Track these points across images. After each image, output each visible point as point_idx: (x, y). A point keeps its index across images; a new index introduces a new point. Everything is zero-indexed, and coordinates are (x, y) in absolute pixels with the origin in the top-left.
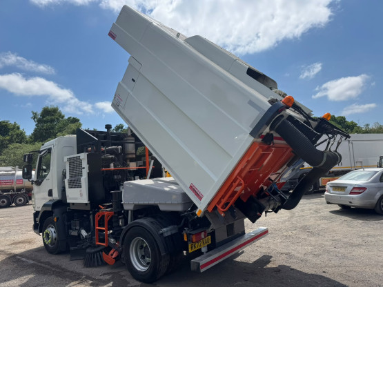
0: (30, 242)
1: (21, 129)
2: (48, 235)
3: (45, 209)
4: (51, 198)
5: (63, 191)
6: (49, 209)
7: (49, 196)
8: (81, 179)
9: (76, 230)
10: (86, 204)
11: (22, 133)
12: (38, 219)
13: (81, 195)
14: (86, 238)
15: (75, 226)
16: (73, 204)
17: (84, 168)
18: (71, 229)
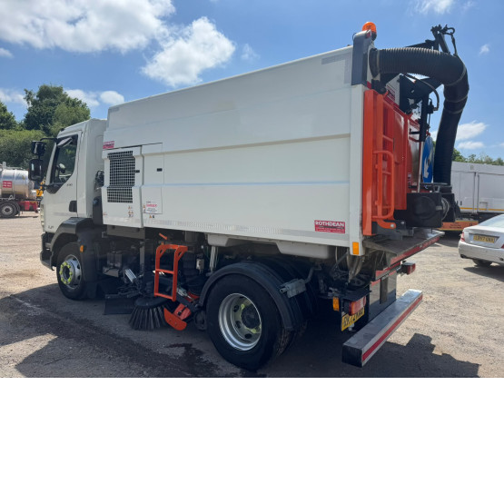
0: (32, 276)
1: (9, 111)
2: (67, 270)
3: (63, 230)
4: (74, 214)
5: (97, 205)
7: (70, 210)
8: (133, 188)
9: (115, 267)
10: (138, 230)
11: (9, 117)
12: (50, 245)
14: (134, 284)
15: (114, 261)
16: (114, 227)
17: (138, 171)
18: (106, 266)
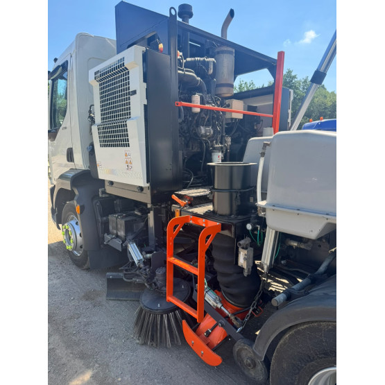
3: (60, 185)
4: (71, 165)
5: (92, 153)
6: (67, 185)
7: (68, 160)
8: (129, 122)
9: (117, 236)
10: (141, 189)
13: (129, 166)
15: (117, 228)
16: (111, 182)
17: (134, 92)
18: (109, 233)
